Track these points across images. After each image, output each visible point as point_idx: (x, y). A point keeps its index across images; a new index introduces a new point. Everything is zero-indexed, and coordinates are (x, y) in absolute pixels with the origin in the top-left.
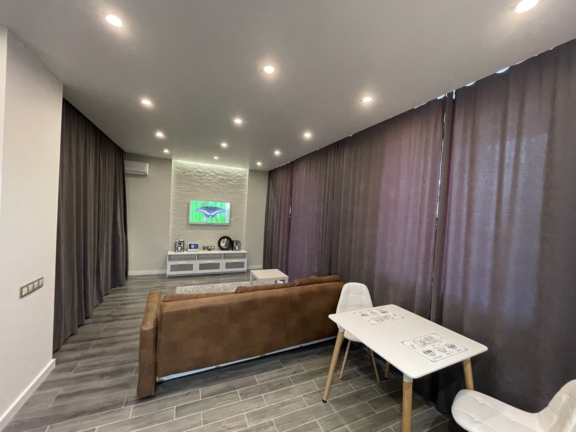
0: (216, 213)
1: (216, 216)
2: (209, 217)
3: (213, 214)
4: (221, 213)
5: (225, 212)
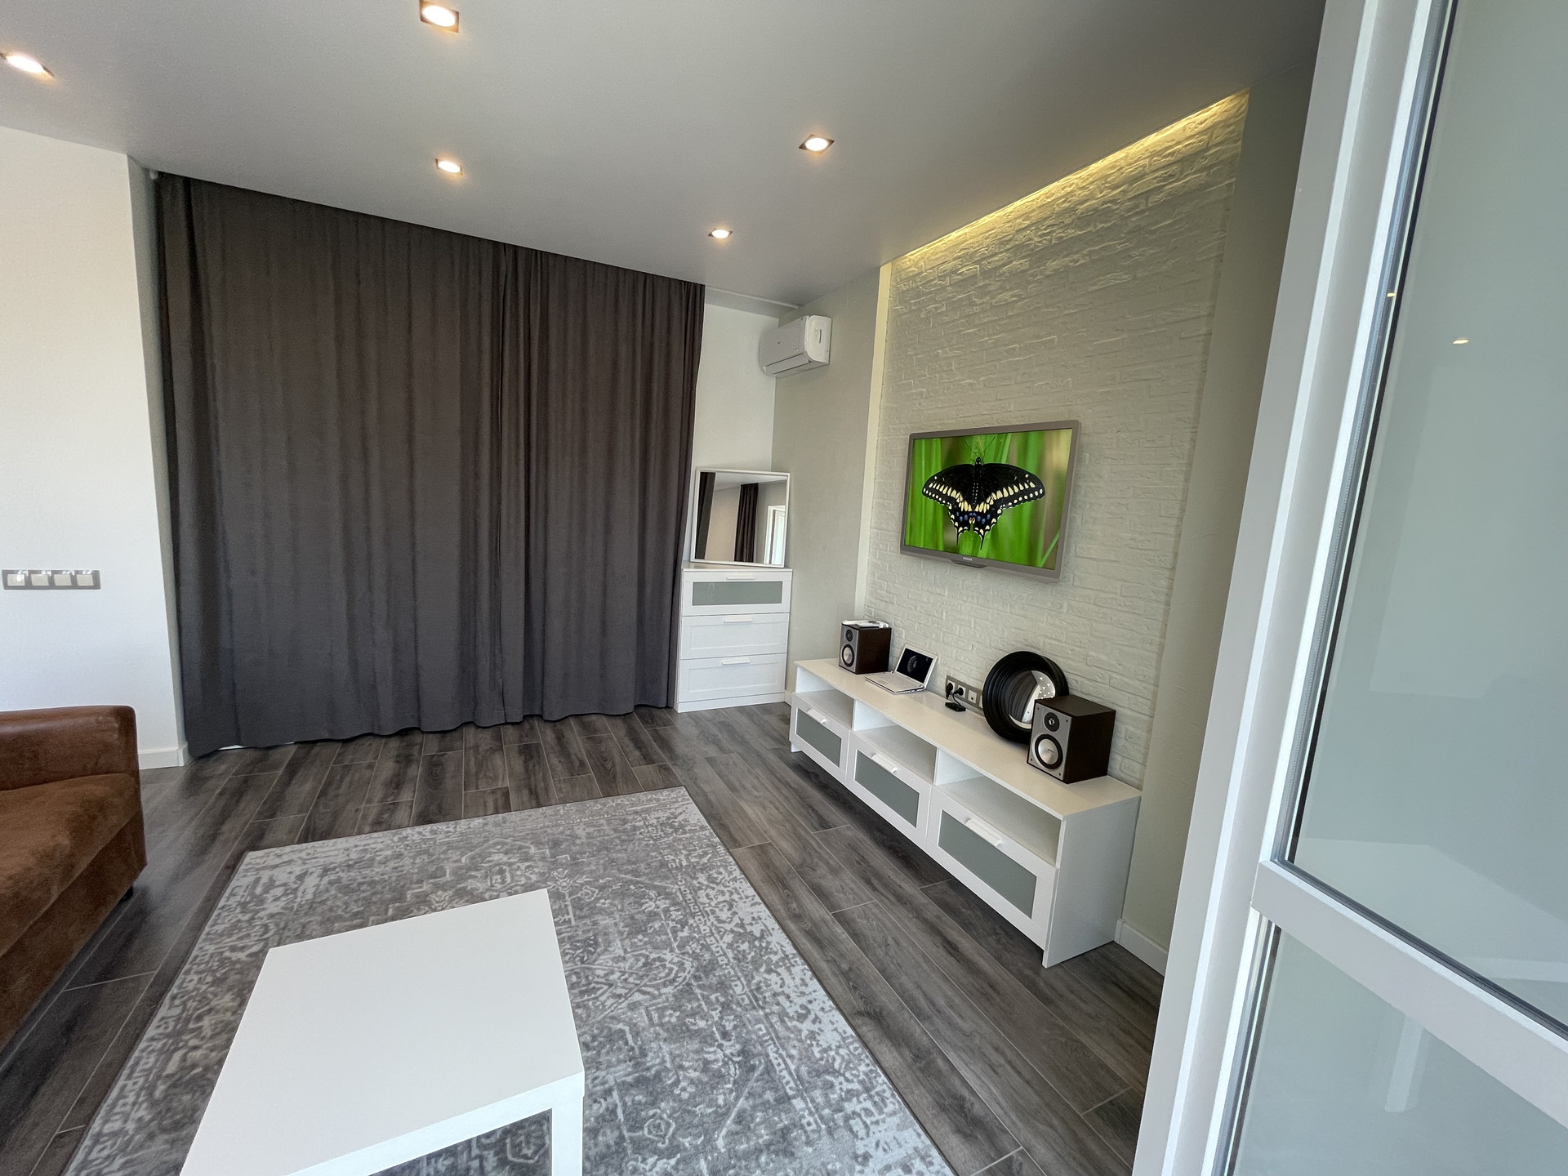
0: (998, 503)
1: (994, 520)
2: (968, 524)
3: (982, 507)
4: (1020, 499)
5: (1040, 496)
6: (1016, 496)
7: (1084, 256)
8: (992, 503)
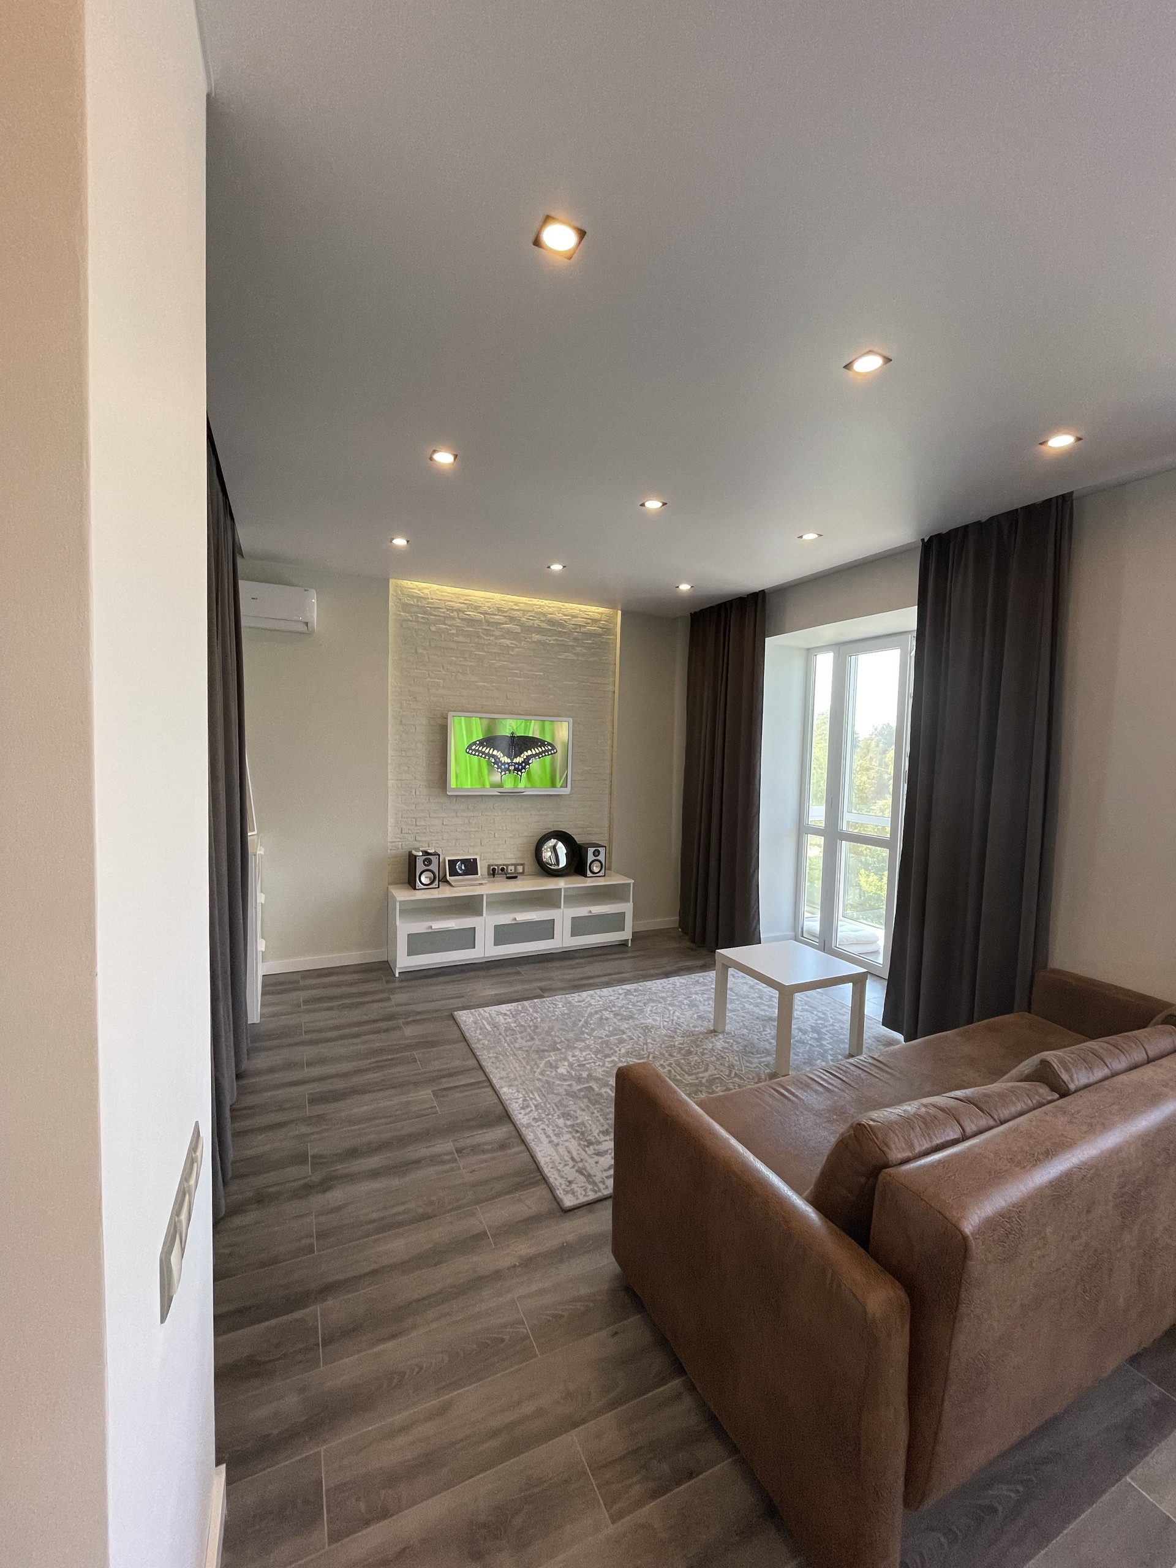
2: (508, 769)
4: (543, 755)
5: (555, 753)
6: (540, 753)
7: (553, 640)
8: (525, 757)
